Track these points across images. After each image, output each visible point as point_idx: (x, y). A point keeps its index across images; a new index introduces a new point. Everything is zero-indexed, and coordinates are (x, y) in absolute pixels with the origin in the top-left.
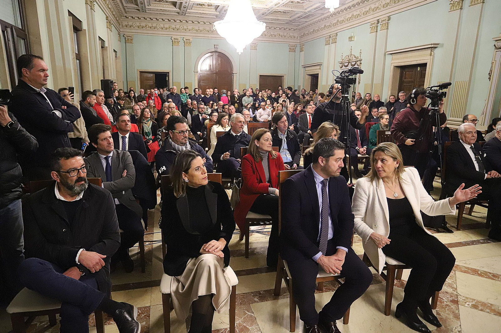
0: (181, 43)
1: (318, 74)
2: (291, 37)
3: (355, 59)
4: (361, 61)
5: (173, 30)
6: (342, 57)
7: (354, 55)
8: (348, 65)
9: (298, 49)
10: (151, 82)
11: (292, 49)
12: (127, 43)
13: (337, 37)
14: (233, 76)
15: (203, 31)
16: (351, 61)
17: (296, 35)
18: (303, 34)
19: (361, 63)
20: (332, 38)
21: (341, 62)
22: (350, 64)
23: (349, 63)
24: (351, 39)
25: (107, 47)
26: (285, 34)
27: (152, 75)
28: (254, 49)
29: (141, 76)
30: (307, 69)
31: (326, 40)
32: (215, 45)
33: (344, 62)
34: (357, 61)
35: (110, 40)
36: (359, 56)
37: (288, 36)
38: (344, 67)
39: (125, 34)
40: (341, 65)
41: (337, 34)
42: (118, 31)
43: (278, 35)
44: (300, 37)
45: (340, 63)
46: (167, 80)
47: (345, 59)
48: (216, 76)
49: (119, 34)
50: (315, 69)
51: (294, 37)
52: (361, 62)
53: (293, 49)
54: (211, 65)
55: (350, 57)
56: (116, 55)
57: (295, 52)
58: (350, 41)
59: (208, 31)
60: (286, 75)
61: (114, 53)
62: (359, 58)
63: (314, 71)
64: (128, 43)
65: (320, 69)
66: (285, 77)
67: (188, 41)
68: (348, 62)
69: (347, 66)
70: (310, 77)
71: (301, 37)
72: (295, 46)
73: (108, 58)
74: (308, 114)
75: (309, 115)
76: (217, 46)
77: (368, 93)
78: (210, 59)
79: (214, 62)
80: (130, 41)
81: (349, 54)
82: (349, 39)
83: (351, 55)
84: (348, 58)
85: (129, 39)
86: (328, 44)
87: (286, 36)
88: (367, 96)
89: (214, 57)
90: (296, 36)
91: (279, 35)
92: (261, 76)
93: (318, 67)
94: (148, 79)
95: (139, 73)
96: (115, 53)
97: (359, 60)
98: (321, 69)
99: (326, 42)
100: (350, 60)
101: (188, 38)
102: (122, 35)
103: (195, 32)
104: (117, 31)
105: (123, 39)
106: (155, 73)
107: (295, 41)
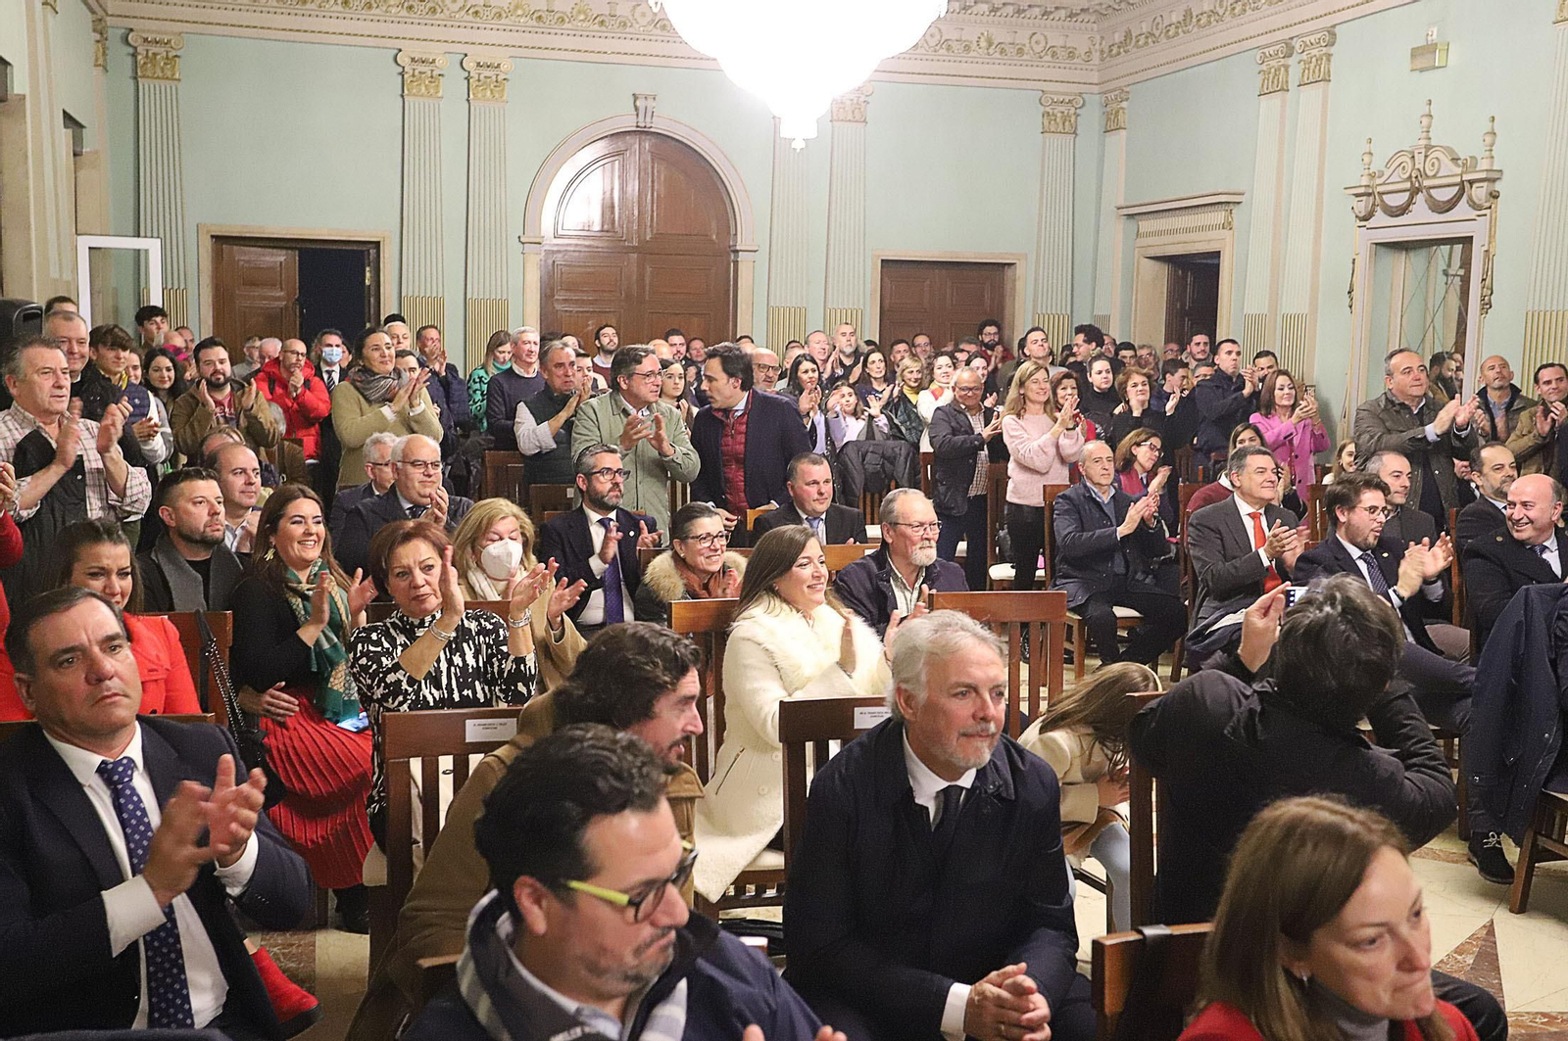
0: (453, 86)
1: (1217, 254)
2: (1054, 54)
3: (1459, 170)
4: (1494, 180)
5: (404, 13)
6: (1367, 158)
7: (1449, 150)
8: (1410, 202)
9: (1091, 119)
10: (278, 297)
11: (1061, 120)
12: (143, 77)
13: (1332, 50)
14: (736, 263)
15: (572, 18)
16: (1427, 183)
17: (1080, 43)
18: (1118, 37)
19: (1495, 196)
20: (1304, 56)
21: (1362, 190)
22: (1420, 198)
23: (1414, 191)
24: (1424, 56)
25: (23, 97)
26: (1022, 38)
27: (280, 257)
28: (850, 117)
29: (218, 257)
30: (1146, 225)
31: (1264, 67)
32: (635, 97)
33: (1381, 189)
34: (1471, 182)
35: (41, 56)
36: (1479, 151)
37: (1038, 48)
38: (1380, 218)
39: (131, 30)
40: (1362, 207)
41: (1333, 35)
42: (93, 12)
43: (983, 44)
44: (1102, 52)
45: (1357, 195)
46: (367, 282)
47: (1387, 173)
48: (641, 266)
49: (100, 28)
50: (1201, 229)
51: (1071, 55)
52: (1498, 186)
53: (1065, 118)
54: (613, 207)
55: (1419, 158)
56: (77, 141)
57: (1075, 133)
58: (1422, 70)
59: (602, 22)
60: (1026, 256)
61: (64, 136)
62: (1484, 165)
63: (1191, 237)
64: (152, 78)
65: (1227, 225)
66: (1020, 271)
67: (488, 73)
68: (1408, 185)
69: (1403, 210)
70: (1163, 271)
71: (1110, 53)
72: (1076, 103)
73: (26, 163)
74: (1244, 509)
75: (1251, 510)
76: (650, 103)
77: (1552, 365)
78: (608, 174)
79: (633, 187)
80: (162, 69)
81: (1411, 139)
82: (1413, 56)
83: (1428, 147)
84: (1409, 167)
85: (155, 54)
86: (1273, 85)
87: (1026, 49)
88: (1549, 382)
89: (633, 161)
90: (1082, 50)
91: (990, 44)
92: (890, 267)
93: (1219, 216)
94: (255, 279)
95: (207, 244)
96: (70, 131)
97: (1483, 175)
98: (1235, 224)
99: (1261, 76)
100: (1424, 175)
101: (486, 55)
102: (115, 35)
103: (530, 23)
104: (89, 14)
105: (120, 56)
106: (304, 246)
107: (1077, 76)
